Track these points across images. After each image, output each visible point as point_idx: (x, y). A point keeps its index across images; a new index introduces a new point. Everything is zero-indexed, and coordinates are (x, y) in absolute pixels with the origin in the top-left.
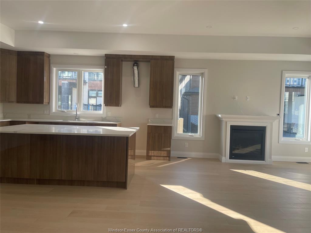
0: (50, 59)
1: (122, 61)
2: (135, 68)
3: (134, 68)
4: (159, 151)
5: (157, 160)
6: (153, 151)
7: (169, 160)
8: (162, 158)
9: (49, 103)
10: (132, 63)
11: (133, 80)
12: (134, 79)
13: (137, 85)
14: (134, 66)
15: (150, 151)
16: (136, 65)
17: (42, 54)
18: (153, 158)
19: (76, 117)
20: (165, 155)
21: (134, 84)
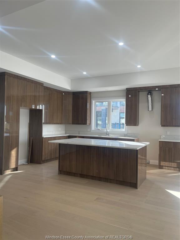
0: (91, 96)
1: (139, 92)
3: (148, 97)
4: (170, 162)
5: (168, 169)
6: (164, 162)
8: (172, 168)
9: (90, 124)
10: (147, 92)
11: (147, 105)
13: (150, 109)
14: (148, 94)
15: (162, 162)
16: (150, 94)
17: (86, 92)
18: (164, 167)
19: (107, 134)
20: (175, 166)
21: (148, 109)
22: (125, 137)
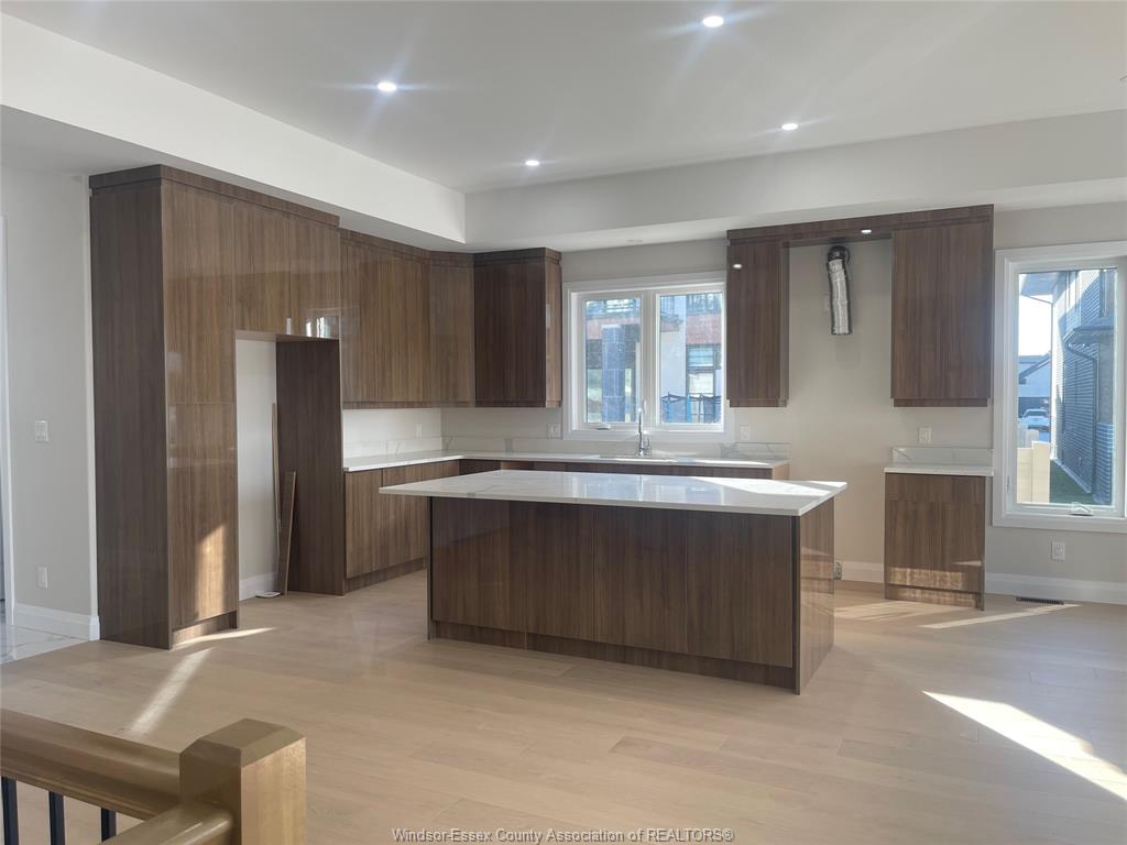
0: (560, 268)
1: (787, 246)
2: (837, 266)
3: (832, 268)
4: (935, 569)
5: (929, 601)
6: (909, 570)
7: (979, 606)
8: (948, 597)
9: (560, 403)
10: (825, 248)
11: (828, 309)
12: (832, 307)
13: (842, 327)
14: (830, 257)
15: (897, 569)
16: (838, 254)
17: (538, 254)
18: (908, 593)
19: (641, 445)
20: (960, 587)
21: (833, 326)
22: (724, 457)
